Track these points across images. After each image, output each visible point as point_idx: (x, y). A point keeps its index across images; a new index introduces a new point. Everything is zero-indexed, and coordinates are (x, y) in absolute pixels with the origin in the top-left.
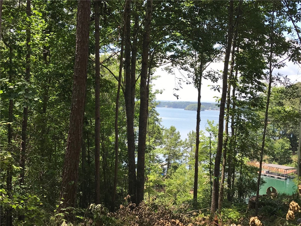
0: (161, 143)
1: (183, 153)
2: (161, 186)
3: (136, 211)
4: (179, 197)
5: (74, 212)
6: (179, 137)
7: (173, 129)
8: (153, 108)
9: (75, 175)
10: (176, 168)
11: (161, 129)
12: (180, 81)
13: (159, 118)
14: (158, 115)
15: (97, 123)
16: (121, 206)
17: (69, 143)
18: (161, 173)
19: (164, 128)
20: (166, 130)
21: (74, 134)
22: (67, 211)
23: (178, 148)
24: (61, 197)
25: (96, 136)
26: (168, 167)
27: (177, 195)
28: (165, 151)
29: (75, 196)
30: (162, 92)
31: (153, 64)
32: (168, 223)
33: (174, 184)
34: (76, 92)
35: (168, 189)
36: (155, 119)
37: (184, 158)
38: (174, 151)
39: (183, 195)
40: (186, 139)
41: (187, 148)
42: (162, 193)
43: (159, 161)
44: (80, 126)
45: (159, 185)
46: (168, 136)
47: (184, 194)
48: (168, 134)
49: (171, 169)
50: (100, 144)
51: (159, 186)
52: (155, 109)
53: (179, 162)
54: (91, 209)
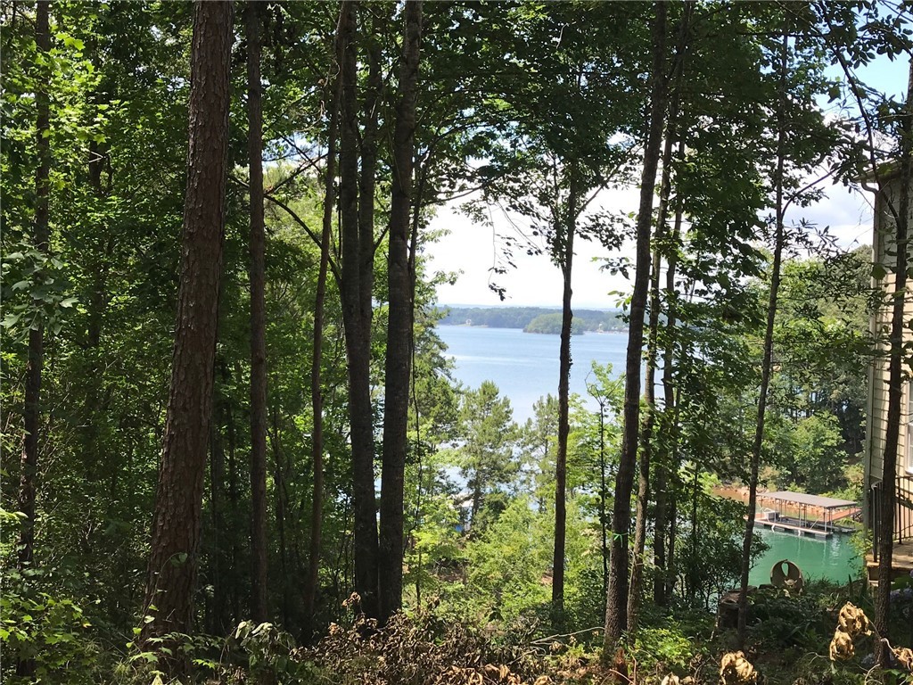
0: (453, 434)
1: (519, 464)
2: (455, 563)
3: (377, 640)
4: (510, 595)
5: (188, 648)
6: (507, 416)
7: (489, 392)
8: (430, 329)
9: (191, 535)
10: (498, 507)
11: (453, 392)
12: (509, 244)
13: (446, 359)
14: (442, 347)
15: (255, 375)
16: (333, 627)
17: (171, 437)
18: (454, 525)
19: (461, 389)
20: (468, 395)
21: (185, 409)
22: (166, 644)
23: (505, 449)
24: (148, 604)
25: (254, 414)
26: (476, 507)
27: (504, 589)
28: (466, 458)
29: (191, 599)
30: (455, 279)
31: (428, 195)
32: (475, 677)
33: (493, 557)
34: (192, 282)
35: (476, 571)
36: (436, 360)
37: (523, 477)
38: (494, 457)
39: (520, 589)
40: (529, 419)
41: (531, 446)
42: (458, 585)
43: (448, 489)
44: (204, 385)
45: (447, 560)
46: (473, 412)
47: (523, 586)
48: (475, 407)
49: (484, 512)
50: (268, 438)
51: (449, 565)
52: (433, 330)
53: (508, 491)
54: (241, 639)
